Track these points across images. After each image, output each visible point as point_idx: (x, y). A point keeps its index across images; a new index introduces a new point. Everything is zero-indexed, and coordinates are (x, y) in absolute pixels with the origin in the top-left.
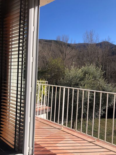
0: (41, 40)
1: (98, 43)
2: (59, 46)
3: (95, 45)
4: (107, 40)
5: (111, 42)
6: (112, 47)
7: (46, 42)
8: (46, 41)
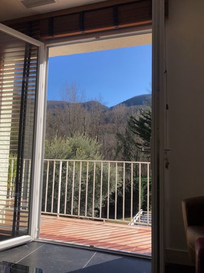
1: (84, 102)
3: (80, 105)
4: (98, 100)
5: (102, 103)
6: (104, 110)
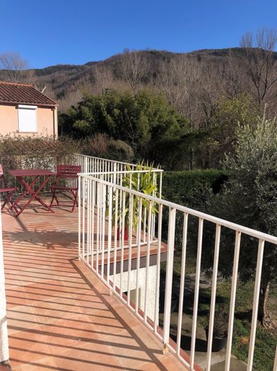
0: (202, 51)
2: (247, 62)
7: (215, 57)
8: (216, 53)
